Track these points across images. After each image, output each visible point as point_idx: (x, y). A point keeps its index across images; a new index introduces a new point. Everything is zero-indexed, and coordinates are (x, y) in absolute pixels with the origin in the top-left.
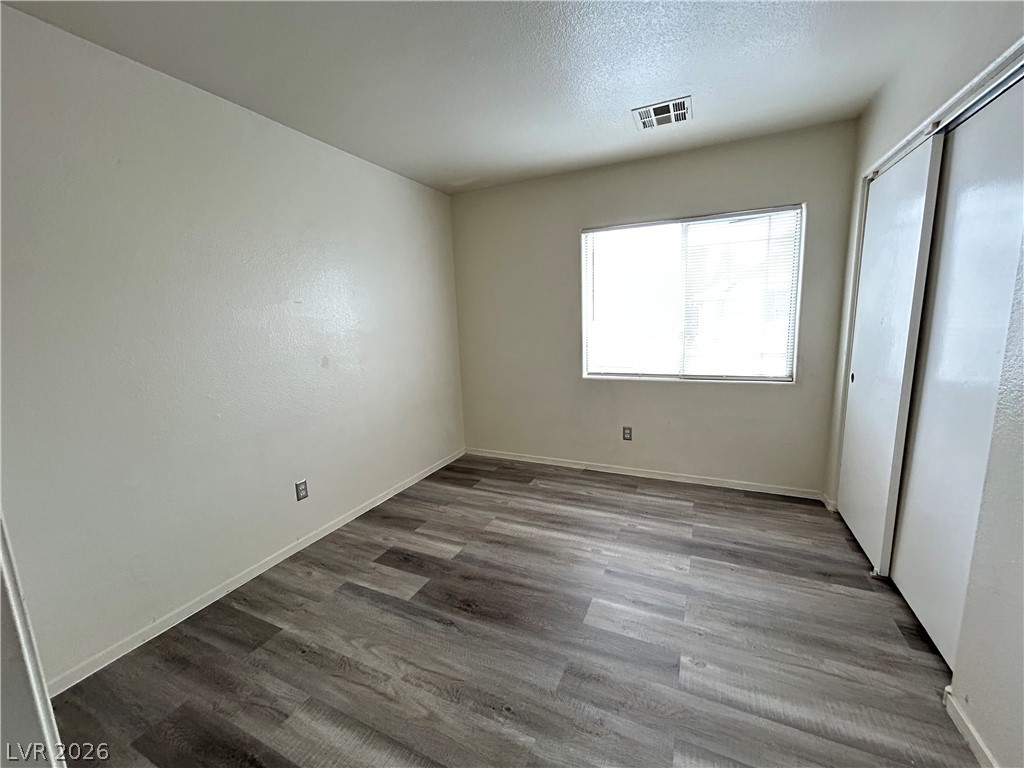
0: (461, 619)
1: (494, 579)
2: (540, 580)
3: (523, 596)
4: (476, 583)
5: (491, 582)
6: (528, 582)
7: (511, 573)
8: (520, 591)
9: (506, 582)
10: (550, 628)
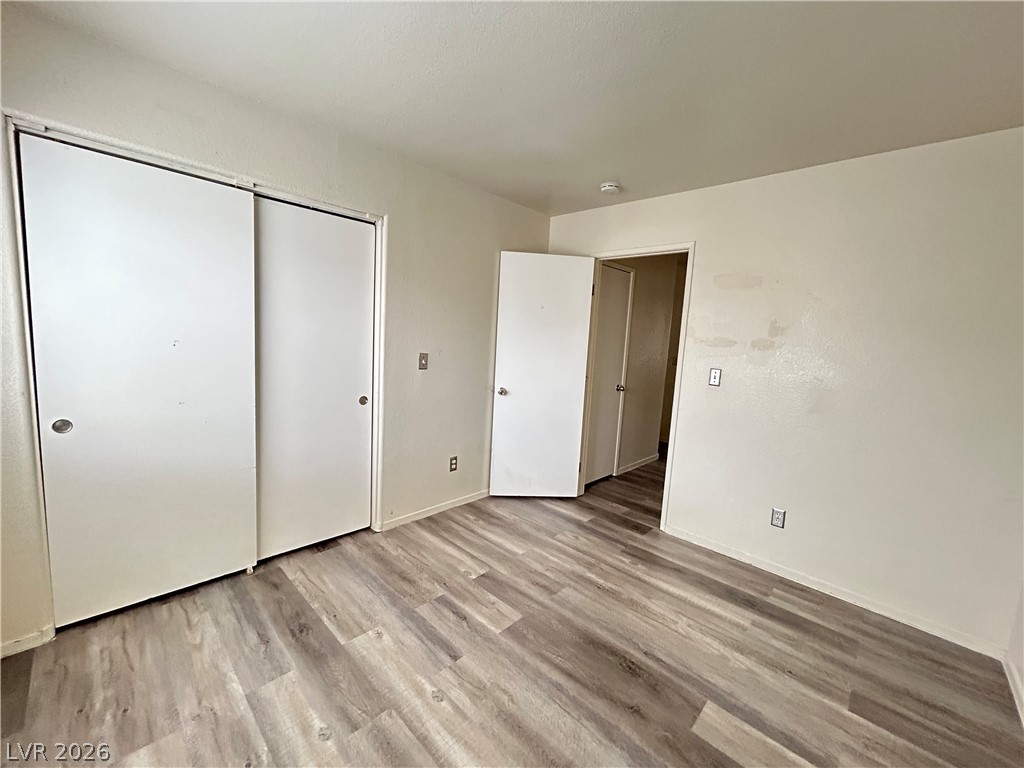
0: (638, 656)
1: (598, 695)
2: (540, 673)
3: (568, 660)
4: (623, 698)
5: (602, 693)
6: (556, 676)
7: (573, 700)
8: (568, 666)
9: (585, 686)
10: (553, 621)
